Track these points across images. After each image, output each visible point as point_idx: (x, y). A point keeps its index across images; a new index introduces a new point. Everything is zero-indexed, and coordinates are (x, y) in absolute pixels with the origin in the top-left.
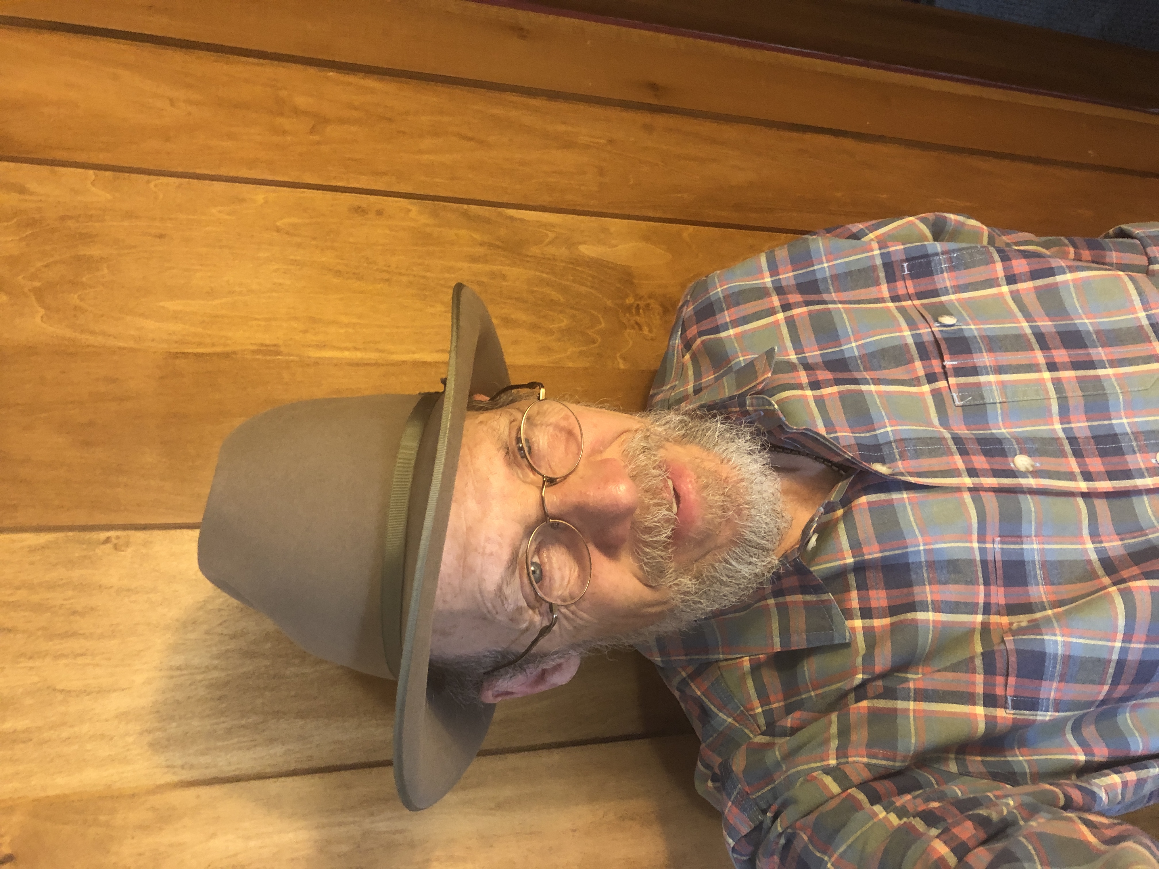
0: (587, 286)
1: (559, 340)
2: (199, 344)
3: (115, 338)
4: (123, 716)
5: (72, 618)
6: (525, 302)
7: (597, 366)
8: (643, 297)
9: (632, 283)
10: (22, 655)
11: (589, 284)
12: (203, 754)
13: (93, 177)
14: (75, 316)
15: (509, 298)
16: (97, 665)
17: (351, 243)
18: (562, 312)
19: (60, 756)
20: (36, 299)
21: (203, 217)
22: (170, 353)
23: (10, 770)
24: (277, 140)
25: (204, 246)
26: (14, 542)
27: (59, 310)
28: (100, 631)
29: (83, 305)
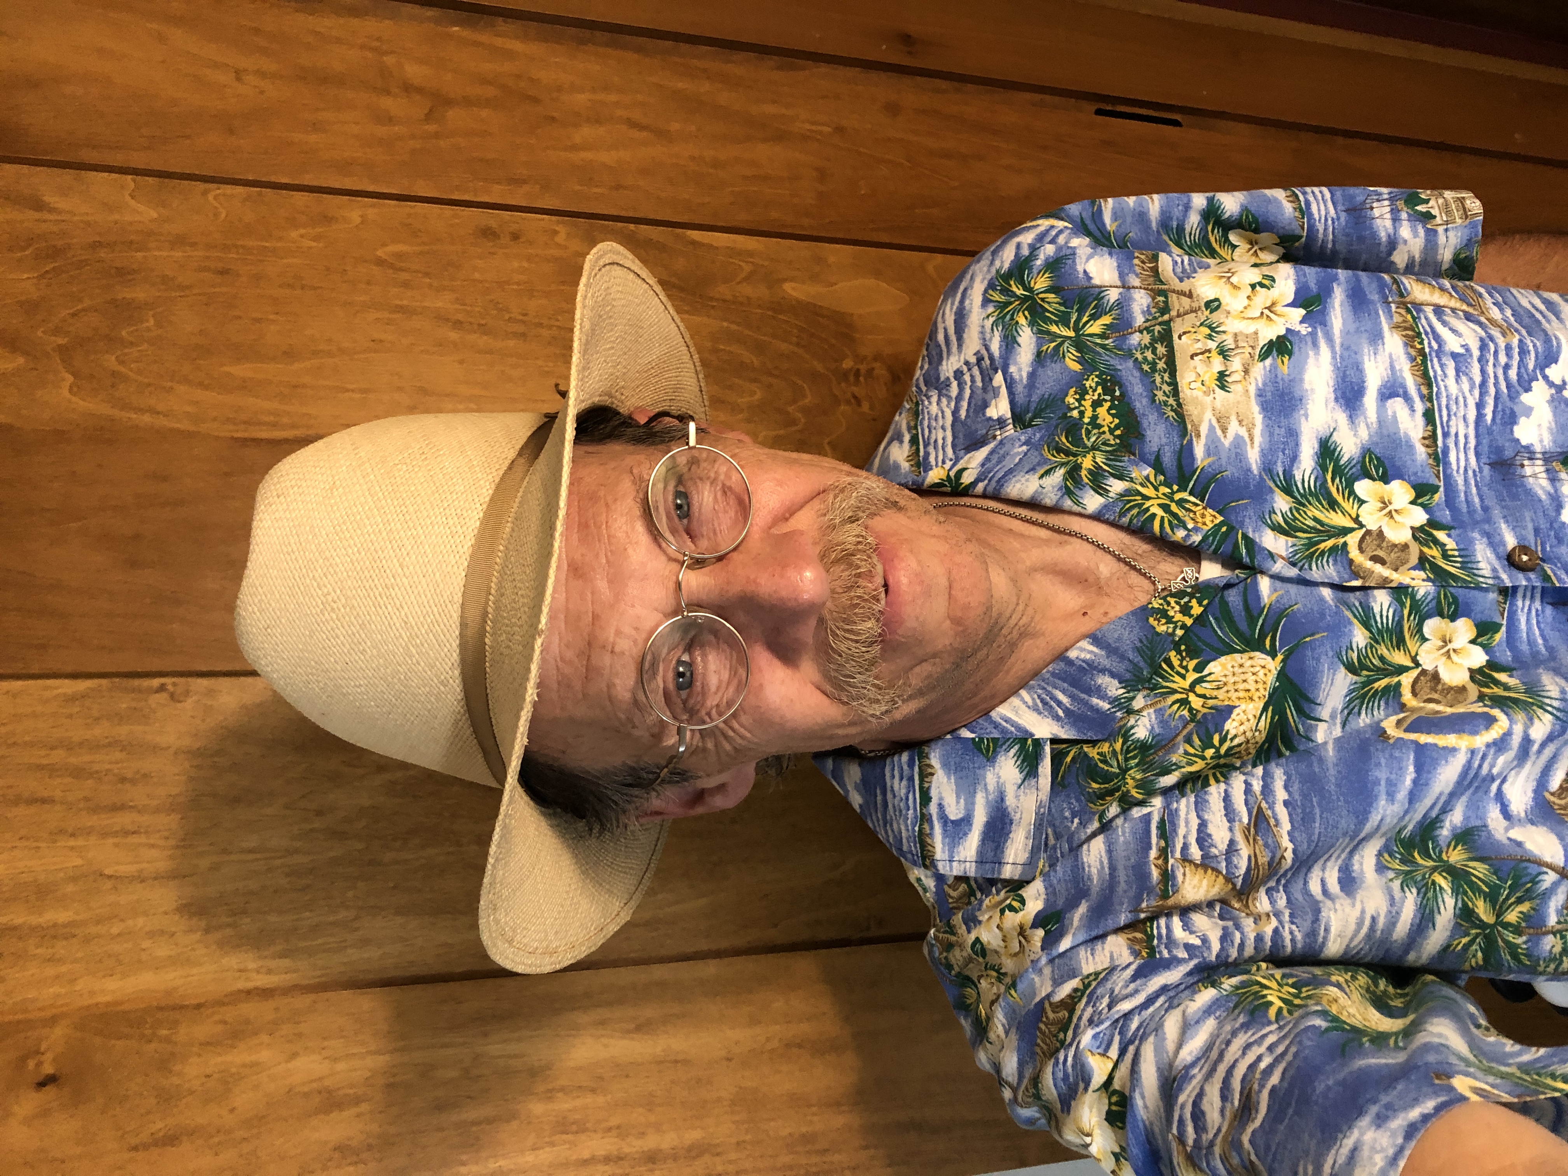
0: (791, 343)
1: (749, 421)
2: (274, 425)
3: (165, 416)
4: (185, 909)
5: (120, 786)
8: (865, 358)
9: (852, 339)
10: (61, 832)
11: (795, 339)
12: (281, 957)
13: (132, 185)
14: (113, 386)
16: (153, 846)
17: (476, 281)
18: (755, 380)
19: (110, 956)
20: (63, 361)
21: (279, 244)
22: (236, 439)
23: (50, 971)
24: (381, 131)
25: (280, 286)
26: (46, 688)
27: (92, 376)
28: (155, 802)
29: (122, 369)
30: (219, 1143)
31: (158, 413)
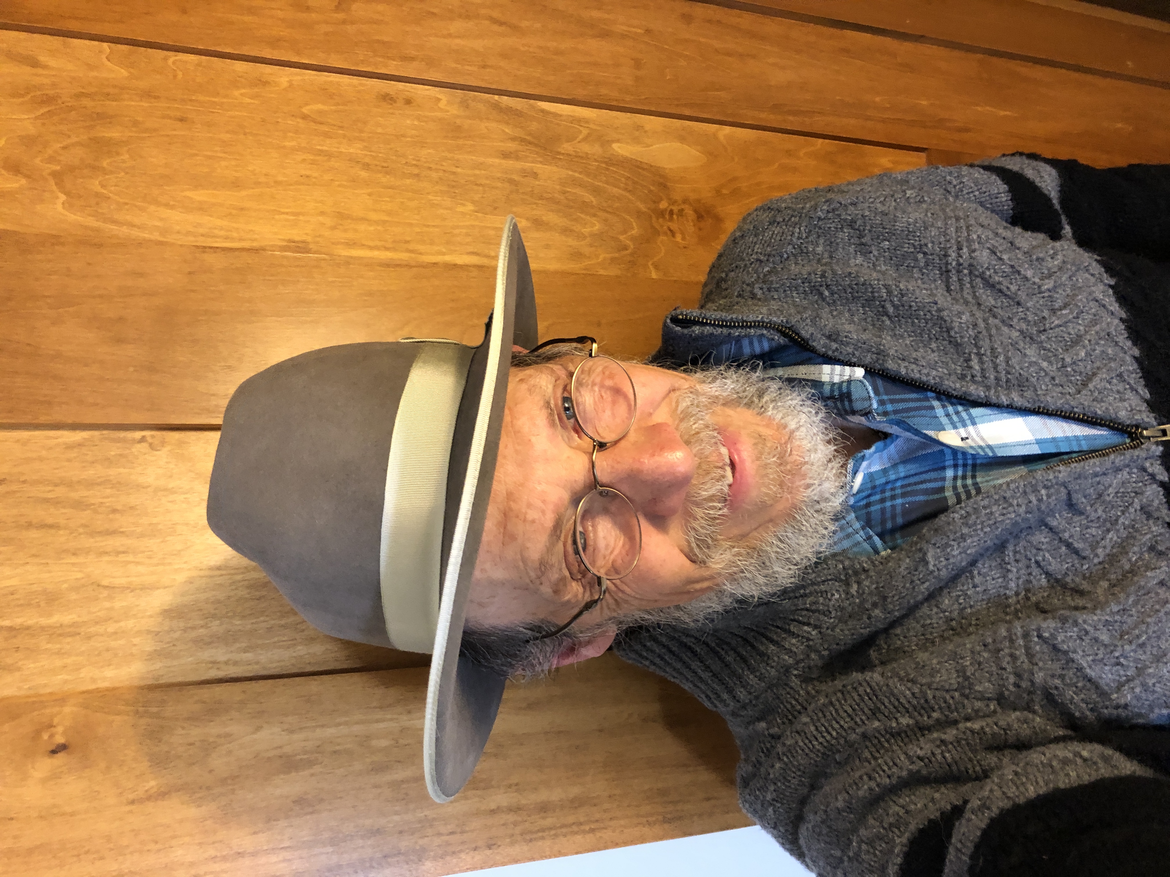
0: (619, 188)
1: (591, 246)
2: (227, 238)
3: (139, 228)
4: (168, 613)
5: (111, 516)
6: (558, 203)
7: (629, 275)
8: (676, 201)
9: (667, 187)
10: (65, 551)
11: (622, 185)
12: (245, 651)
13: (108, 51)
14: (97, 204)
15: (541, 198)
16: (138, 563)
17: (380, 133)
18: (595, 215)
19: (108, 650)
20: (56, 184)
21: (225, 100)
22: (197, 247)
23: (58, 662)
24: (303, 16)
25: (228, 132)
26: (49, 438)
27: (80, 197)
28: (139, 530)
29: (105, 192)
30: (200, 798)
31: (134, 226)
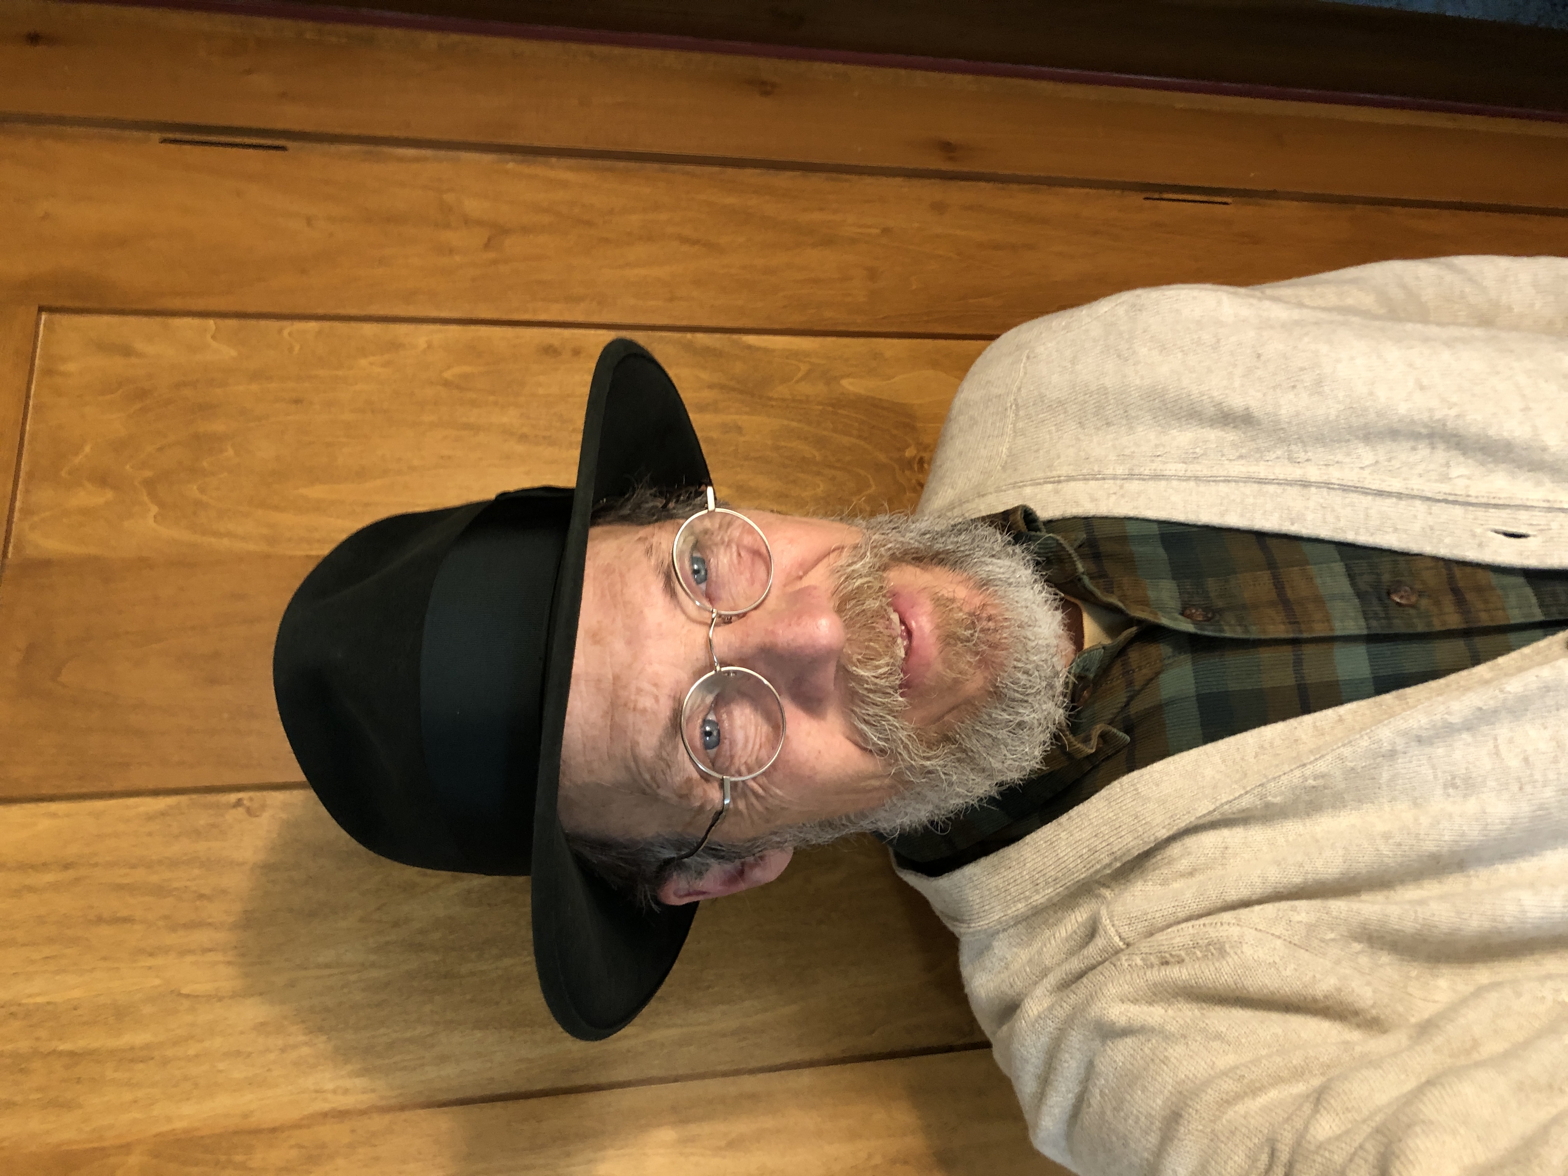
0: (852, 436)
3: (242, 539)
4: (261, 1027)
5: (198, 903)
6: (770, 462)
9: (914, 428)
10: (141, 951)
11: (856, 432)
12: (359, 1074)
13: (214, 327)
14: (194, 513)
15: (747, 458)
17: (540, 395)
18: (818, 474)
20: (149, 494)
21: (350, 373)
24: (443, 261)
25: (352, 411)
27: (175, 506)
29: (205, 498)
31: (237, 537)
